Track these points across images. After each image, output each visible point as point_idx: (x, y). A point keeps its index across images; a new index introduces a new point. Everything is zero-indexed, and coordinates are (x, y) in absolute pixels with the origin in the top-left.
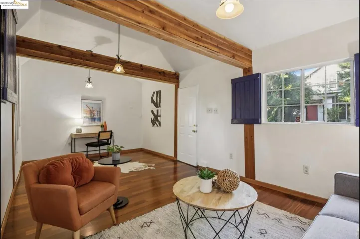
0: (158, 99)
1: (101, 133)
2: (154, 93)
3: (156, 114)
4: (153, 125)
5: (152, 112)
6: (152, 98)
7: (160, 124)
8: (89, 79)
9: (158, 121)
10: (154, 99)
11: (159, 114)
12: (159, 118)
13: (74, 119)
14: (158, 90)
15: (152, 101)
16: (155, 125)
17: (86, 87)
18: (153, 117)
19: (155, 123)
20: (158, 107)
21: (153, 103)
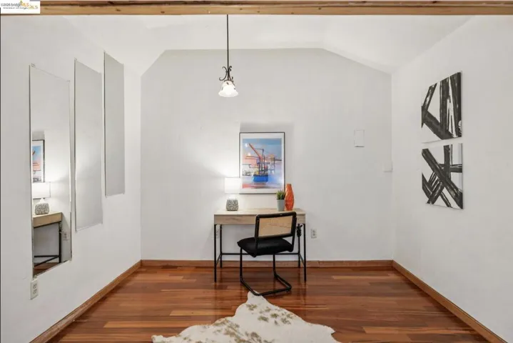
0: (450, 106)
1: (262, 220)
2: (432, 89)
3: (440, 159)
4: (432, 200)
5: (427, 155)
6: (425, 108)
7: (459, 199)
8: (228, 72)
9: (452, 187)
10: (435, 110)
11: (455, 161)
12: (455, 177)
13: (224, 177)
14: (447, 74)
15: (427, 119)
16: (440, 201)
17: (221, 93)
18: (429, 172)
19: (440, 193)
20: (450, 136)
21: (430, 125)
